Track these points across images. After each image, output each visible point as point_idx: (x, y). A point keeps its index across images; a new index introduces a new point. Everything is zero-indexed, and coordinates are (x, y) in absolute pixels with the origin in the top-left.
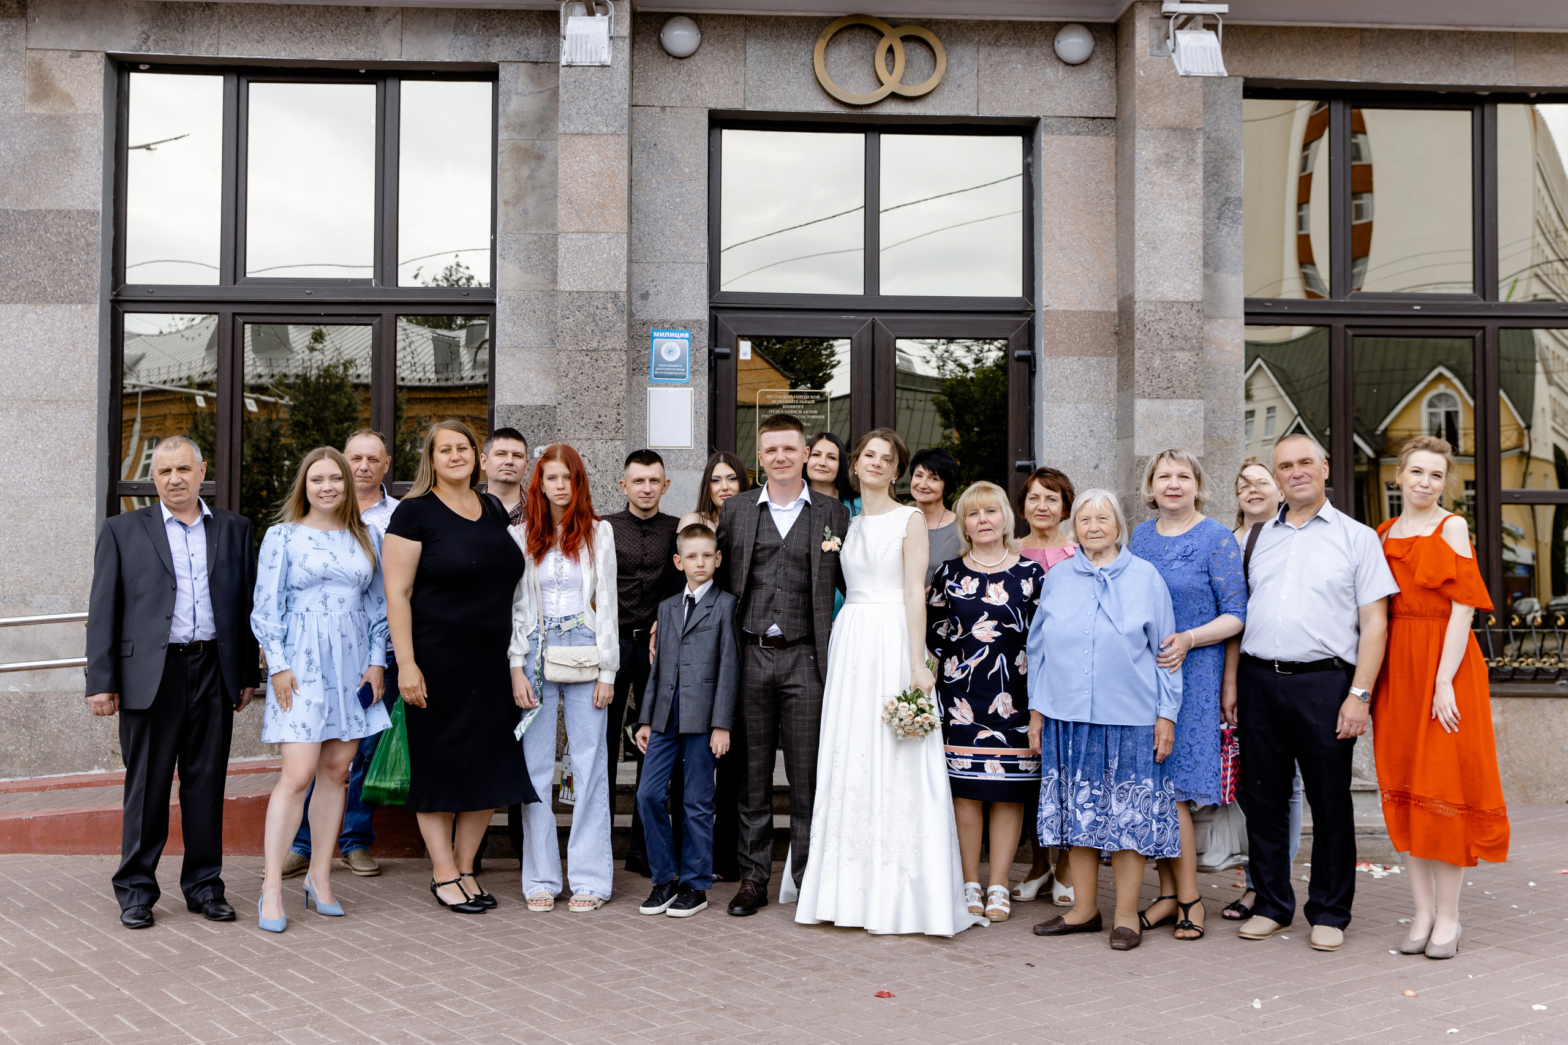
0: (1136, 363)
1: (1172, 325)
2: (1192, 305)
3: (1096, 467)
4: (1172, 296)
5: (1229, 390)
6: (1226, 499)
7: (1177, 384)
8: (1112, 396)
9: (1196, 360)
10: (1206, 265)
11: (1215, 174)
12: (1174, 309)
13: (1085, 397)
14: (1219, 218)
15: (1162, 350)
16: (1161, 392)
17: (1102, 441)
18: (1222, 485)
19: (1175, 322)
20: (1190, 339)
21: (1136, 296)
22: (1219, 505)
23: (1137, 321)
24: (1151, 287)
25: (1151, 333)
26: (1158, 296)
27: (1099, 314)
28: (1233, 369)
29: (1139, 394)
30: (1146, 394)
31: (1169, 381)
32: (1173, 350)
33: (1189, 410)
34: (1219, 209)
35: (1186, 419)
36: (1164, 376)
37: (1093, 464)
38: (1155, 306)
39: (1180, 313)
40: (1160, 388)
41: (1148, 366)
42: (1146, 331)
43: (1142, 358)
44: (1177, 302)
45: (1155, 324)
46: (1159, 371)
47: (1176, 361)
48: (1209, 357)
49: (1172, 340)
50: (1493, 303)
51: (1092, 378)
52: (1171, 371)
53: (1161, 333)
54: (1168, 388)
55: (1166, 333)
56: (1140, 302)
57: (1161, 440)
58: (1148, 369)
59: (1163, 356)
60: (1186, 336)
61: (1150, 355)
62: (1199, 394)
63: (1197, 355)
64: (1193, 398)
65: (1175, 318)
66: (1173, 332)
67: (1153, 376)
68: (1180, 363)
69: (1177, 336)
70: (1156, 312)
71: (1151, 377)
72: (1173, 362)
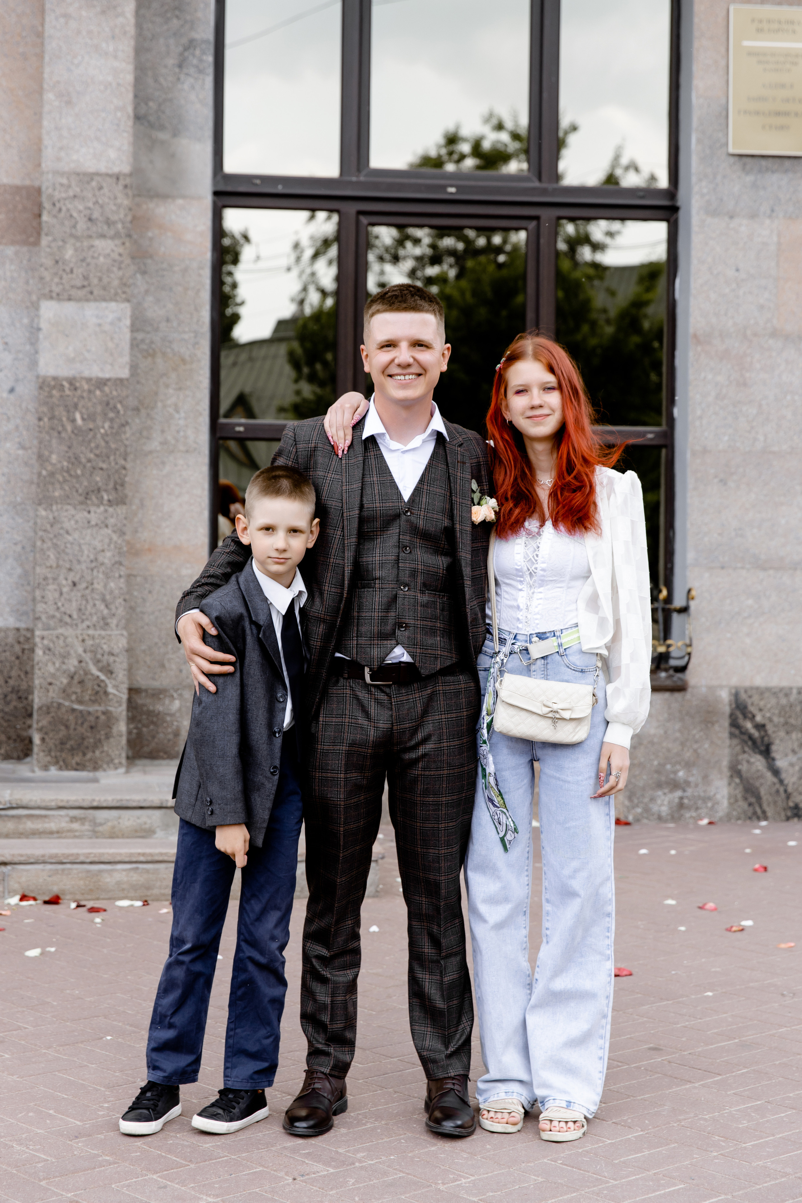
1: (90, 205)
2: (118, 179)
3: (12, 390)
4: (91, 165)
5: (189, 292)
6: (182, 434)
7: (95, 281)
9: (121, 251)
11: (176, 8)
12: (94, 184)
14: (180, 66)
15: (77, 238)
16: (73, 292)
18: (177, 416)
19: (94, 200)
20: (114, 223)
21: (44, 165)
22: (173, 442)
23: (43, 198)
24: (62, 154)
25: (62, 214)
26: (72, 165)
27: (18, 190)
28: (195, 265)
29: (45, 295)
30: (54, 295)
31: (86, 278)
32: (90, 237)
33: (111, 317)
34: (181, 54)
35: (107, 328)
36: (79, 271)
37: (7, 387)
38: (68, 178)
39: (101, 188)
40: (73, 287)
41: (57, 258)
42: (55, 211)
43: (49, 246)
44: (97, 174)
45: (67, 202)
46: (72, 265)
47: (94, 252)
48: (163, 249)
49: (89, 224)
50: (551, 186)
51: (8, 274)
52: (88, 264)
53: (75, 214)
54: (84, 287)
55: (82, 215)
56: (48, 173)
57: (72, 355)
58: (57, 262)
59: (78, 244)
60: (108, 219)
61: (60, 243)
62: (124, 296)
63: (124, 244)
64: (116, 301)
65: (94, 195)
66: (91, 214)
67: (64, 270)
68: (99, 254)
69: (97, 219)
70: (69, 186)
71: (61, 272)
72: (91, 253)
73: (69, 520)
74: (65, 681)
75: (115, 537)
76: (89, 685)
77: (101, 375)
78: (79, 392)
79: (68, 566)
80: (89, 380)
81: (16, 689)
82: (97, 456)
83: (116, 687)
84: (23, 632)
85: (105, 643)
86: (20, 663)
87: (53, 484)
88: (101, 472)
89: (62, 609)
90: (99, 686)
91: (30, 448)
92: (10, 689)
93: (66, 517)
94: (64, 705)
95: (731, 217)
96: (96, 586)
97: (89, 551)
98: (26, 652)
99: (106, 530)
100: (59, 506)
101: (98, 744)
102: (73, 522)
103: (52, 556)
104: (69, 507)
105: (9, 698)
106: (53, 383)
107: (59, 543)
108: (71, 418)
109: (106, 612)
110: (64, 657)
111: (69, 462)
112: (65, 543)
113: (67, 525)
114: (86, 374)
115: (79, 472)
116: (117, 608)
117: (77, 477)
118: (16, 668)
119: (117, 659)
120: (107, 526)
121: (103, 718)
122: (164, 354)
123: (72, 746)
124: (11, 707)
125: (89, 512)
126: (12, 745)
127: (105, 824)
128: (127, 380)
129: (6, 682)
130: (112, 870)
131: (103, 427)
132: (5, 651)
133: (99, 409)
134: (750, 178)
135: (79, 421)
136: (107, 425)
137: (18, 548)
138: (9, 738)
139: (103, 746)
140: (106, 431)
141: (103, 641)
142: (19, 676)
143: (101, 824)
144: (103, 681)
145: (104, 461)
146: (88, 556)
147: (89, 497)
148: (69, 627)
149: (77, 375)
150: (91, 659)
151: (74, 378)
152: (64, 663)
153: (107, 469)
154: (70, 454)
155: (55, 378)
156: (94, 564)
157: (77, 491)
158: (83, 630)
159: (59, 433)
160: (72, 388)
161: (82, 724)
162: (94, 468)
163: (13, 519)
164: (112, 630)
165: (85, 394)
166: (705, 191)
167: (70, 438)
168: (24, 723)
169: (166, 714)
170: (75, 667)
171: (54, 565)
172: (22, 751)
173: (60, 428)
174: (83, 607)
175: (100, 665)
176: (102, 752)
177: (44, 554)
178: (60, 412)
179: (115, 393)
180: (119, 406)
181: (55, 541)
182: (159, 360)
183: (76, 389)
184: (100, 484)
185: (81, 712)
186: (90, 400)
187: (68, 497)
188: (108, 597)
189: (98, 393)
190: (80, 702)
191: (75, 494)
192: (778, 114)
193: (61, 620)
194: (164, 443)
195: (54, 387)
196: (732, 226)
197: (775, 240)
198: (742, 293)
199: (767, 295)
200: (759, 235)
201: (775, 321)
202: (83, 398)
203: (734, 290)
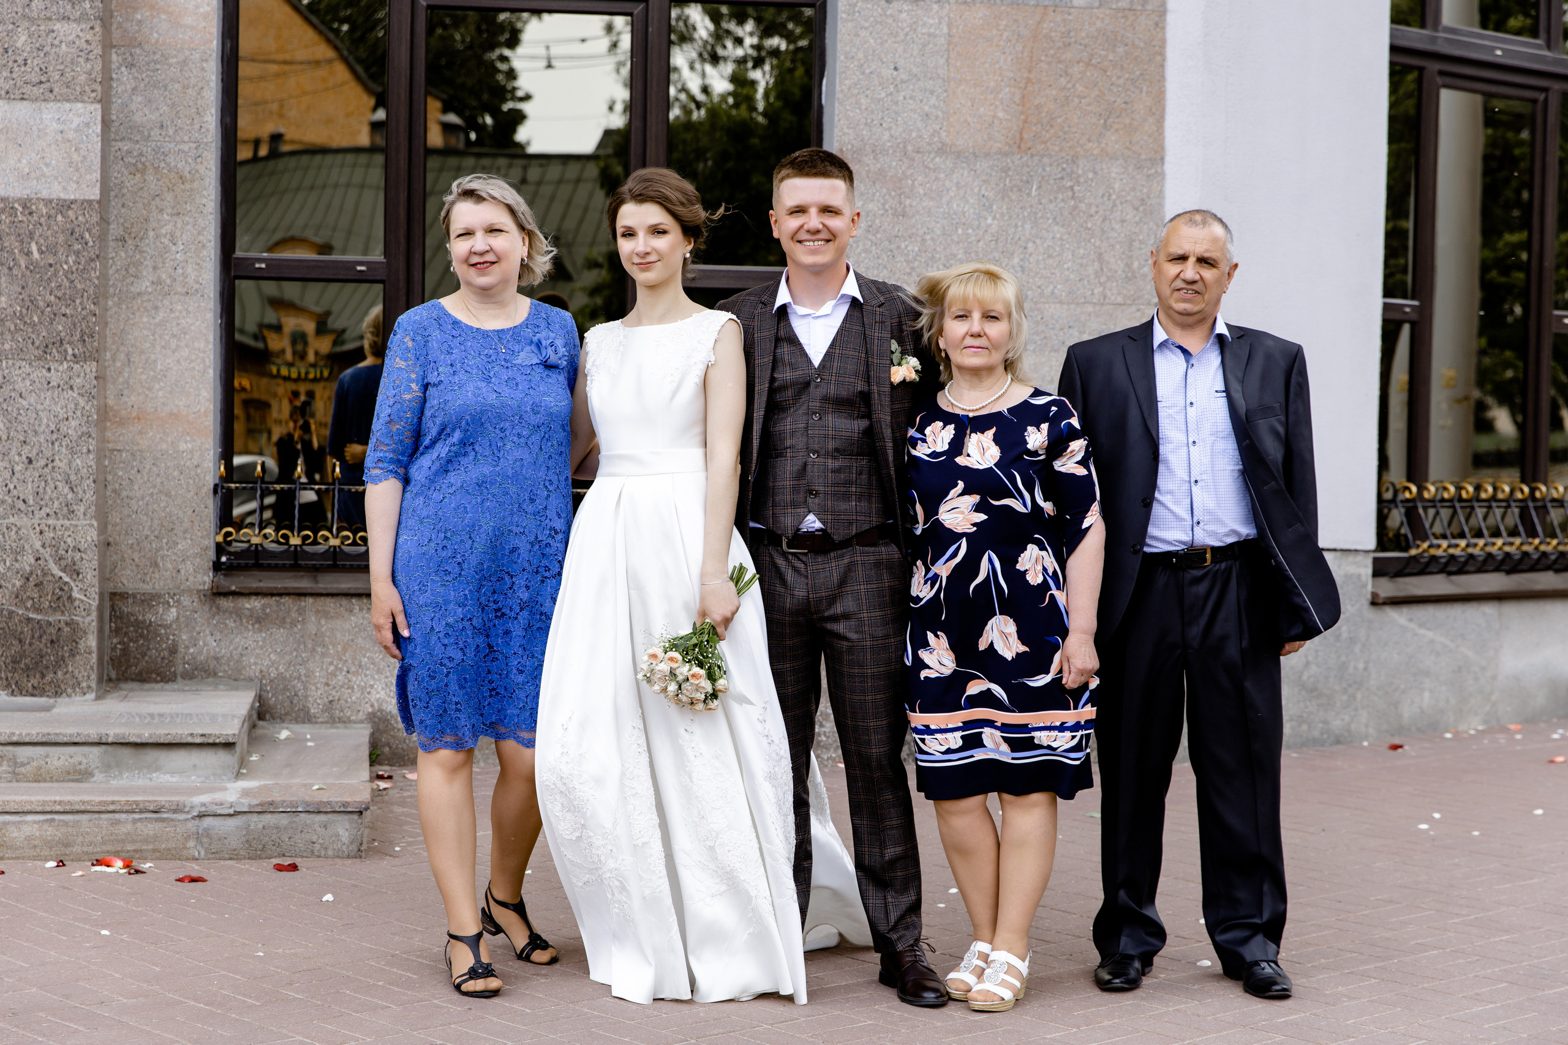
5: (190, 91)
6: (180, 271)
7: (56, 76)
9: (89, 37)
15: (32, 20)
16: (27, 89)
18: (174, 248)
22: (168, 281)
28: (197, 56)
30: (3, 93)
31: (43, 71)
32: (50, 19)
33: (76, 121)
35: (71, 135)
36: (35, 63)
40: (26, 83)
41: (6, 46)
46: (25, 54)
47: (55, 38)
48: (155, 35)
52: (46, 54)
54: (41, 82)
57: (27, 170)
59: (33, 28)
61: (11, 27)
62: (93, 95)
63: (92, 28)
64: (83, 102)
67: (15, 61)
68: (61, 42)
71: (10, 64)
72: (49, 40)
73: (23, 380)
74: (18, 584)
75: (82, 402)
76: (49, 588)
77: (63, 196)
78: (35, 217)
79: (22, 438)
80: (48, 202)
82: (58, 298)
83: (84, 592)
85: (69, 536)
87: (2, 334)
88: (64, 319)
89: (15, 492)
90: (61, 589)
93: (19, 375)
94: (18, 614)
96: (57, 463)
97: (49, 419)
99: (70, 392)
100: (10, 363)
101: (60, 662)
102: (27, 383)
103: (1, 425)
104: (23, 363)
106: (2, 206)
107: (10, 409)
108: (25, 250)
109: (70, 496)
110: (18, 553)
111: (22, 307)
112: (18, 409)
113: (20, 386)
114: (45, 194)
115: (36, 319)
116: (84, 491)
117: (33, 325)
119: (84, 556)
120: (71, 388)
121: (67, 629)
122: (157, 169)
123: (26, 665)
125: (49, 370)
127: (29, 763)
128: (97, 202)
130: (20, 822)
133: (61, 238)
135: (36, 255)
136: (71, 260)
139: (67, 666)
140: (70, 268)
141: (67, 533)
143: (23, 765)
144: (66, 583)
145: (67, 306)
146: (48, 426)
147: (48, 350)
148: (22, 515)
149: (33, 196)
150: (51, 556)
151: (30, 200)
152: (16, 560)
153: (72, 316)
154: (24, 296)
155: (4, 200)
156: (55, 436)
157: (33, 343)
158: (41, 519)
159: (10, 269)
160: (27, 212)
161: (41, 637)
162: (55, 314)
164: (79, 520)
165: (43, 220)
167: (23, 276)
169: (160, 626)
170: (30, 565)
171: (5, 437)
173: (11, 263)
174: (41, 490)
175: (63, 563)
176: (66, 673)
178: (11, 242)
179: (81, 219)
180: (87, 235)
181: (5, 406)
182: (150, 178)
183: (31, 213)
184: (63, 334)
185: (39, 622)
186: (49, 227)
187: (22, 350)
188: (73, 478)
189: (59, 218)
190: (38, 610)
191: (30, 346)
193: (13, 507)
194: (158, 282)
195: (3, 211)
196: (889, 12)
197: (945, 30)
198: (901, 98)
199: (933, 101)
200: (924, 25)
201: (944, 134)
202: (41, 224)
203: (891, 94)
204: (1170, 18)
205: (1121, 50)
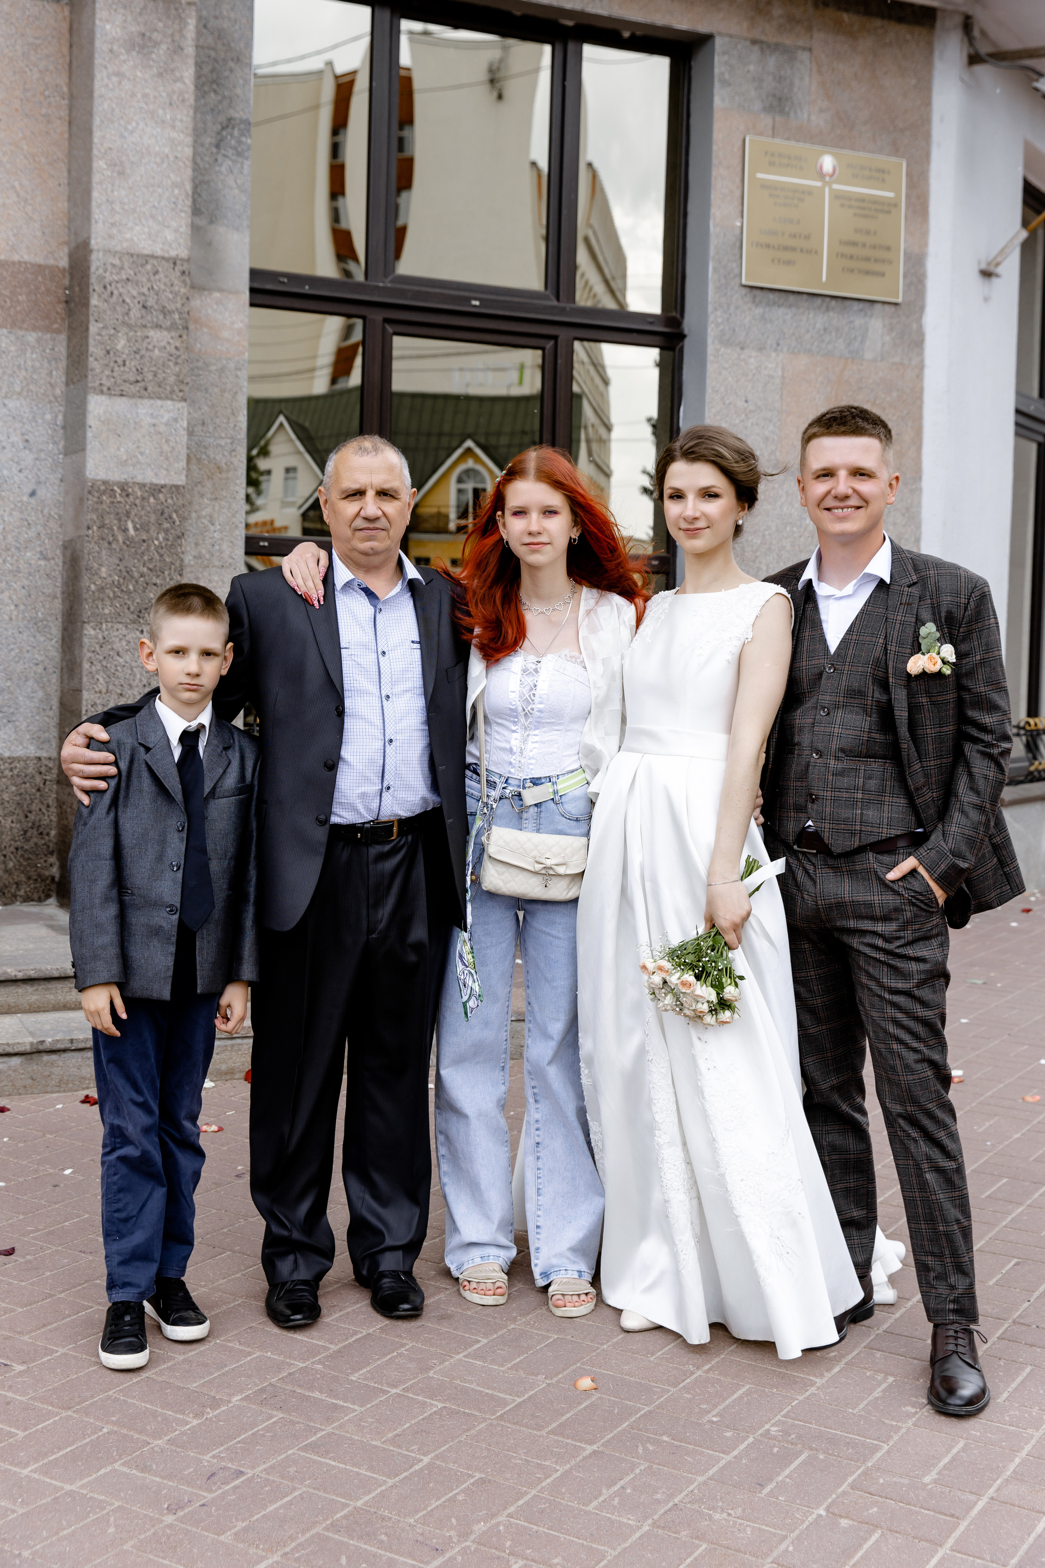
0: (91, 341)
1: (145, 290)
2: (175, 263)
3: (33, 494)
4: (146, 247)
5: (226, 395)
6: (217, 547)
7: (150, 376)
8: (58, 392)
9: (178, 344)
10: (196, 211)
11: (214, 82)
12: (149, 267)
13: (18, 389)
14: (218, 146)
15: (129, 326)
16: (126, 387)
17: (43, 456)
18: (212, 528)
19: (149, 285)
20: (171, 312)
21: (93, 242)
22: (207, 556)
23: (93, 279)
24: (115, 231)
25: (114, 299)
26: (125, 245)
27: (40, 268)
28: (232, 365)
29: (95, 389)
30: (105, 389)
31: (139, 372)
32: (145, 326)
33: (167, 417)
34: (219, 133)
35: (162, 428)
36: (132, 364)
37: (27, 490)
38: (120, 259)
39: (156, 273)
40: (125, 381)
41: (108, 348)
42: (106, 295)
43: (99, 334)
44: (153, 257)
45: (119, 285)
46: (124, 356)
47: (149, 343)
48: (198, 345)
49: (144, 311)
50: (568, 306)
51: (29, 363)
52: (142, 357)
53: (128, 300)
54: (137, 381)
55: (136, 301)
56: (98, 251)
57: (125, 458)
58: (108, 352)
59: (131, 334)
60: (164, 307)
61: (112, 331)
62: (181, 394)
63: (180, 336)
64: (172, 400)
65: (149, 280)
66: (146, 301)
67: (116, 362)
68: (154, 347)
69: (152, 307)
70: (122, 268)
71: (112, 364)
72: (145, 345)
73: (121, 640)
77: (155, 481)
78: (131, 498)
79: (119, 691)
80: (142, 486)
81: (37, 824)
82: (151, 570)
84: (47, 762)
86: (41, 796)
87: (103, 600)
88: (155, 587)
91: (53, 559)
92: (30, 824)
93: (117, 636)
95: (742, 349)
97: (141, 675)
98: (48, 783)
100: (110, 625)
102: (124, 643)
103: (101, 680)
104: (120, 626)
105: (29, 834)
106: (103, 488)
107: (109, 665)
108: (123, 527)
111: (119, 577)
112: (116, 666)
113: (117, 646)
114: (140, 479)
115: (131, 587)
117: (129, 593)
118: (36, 801)
124: (32, 843)
125: (142, 632)
126: (32, 886)
128: (184, 487)
129: (26, 817)
131: (157, 539)
132: (25, 783)
133: (153, 518)
134: (759, 311)
135: (132, 532)
136: (161, 537)
137: (40, 669)
138: (29, 878)
140: (160, 543)
142: (40, 810)
145: (158, 576)
146: (141, 680)
147: (141, 615)
149: (130, 480)
151: (127, 483)
153: (161, 585)
154: (121, 567)
155: (105, 483)
157: (129, 609)
159: (110, 543)
160: (124, 494)
162: (147, 584)
163: (34, 637)
165: (138, 502)
166: (720, 320)
167: (121, 550)
168: (45, 861)
171: (104, 690)
172: (43, 892)
173: (111, 539)
177: (93, 678)
178: (111, 520)
179: (169, 501)
180: (174, 516)
181: (104, 663)
183: (128, 495)
186: (143, 508)
187: (119, 615)
189: (152, 500)
191: (127, 611)
192: (786, 248)
194: (198, 557)
195: (104, 492)
196: (742, 357)
197: (780, 373)
198: (749, 424)
199: (771, 427)
200: (766, 368)
201: (778, 454)
202: (136, 505)
203: (743, 421)
204: (927, 372)
205: (895, 394)
